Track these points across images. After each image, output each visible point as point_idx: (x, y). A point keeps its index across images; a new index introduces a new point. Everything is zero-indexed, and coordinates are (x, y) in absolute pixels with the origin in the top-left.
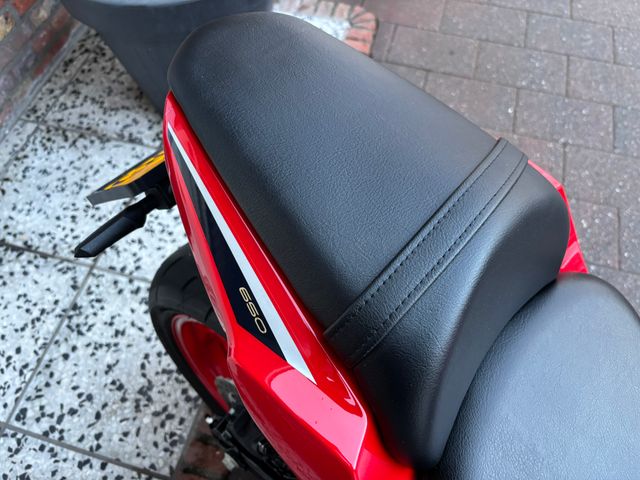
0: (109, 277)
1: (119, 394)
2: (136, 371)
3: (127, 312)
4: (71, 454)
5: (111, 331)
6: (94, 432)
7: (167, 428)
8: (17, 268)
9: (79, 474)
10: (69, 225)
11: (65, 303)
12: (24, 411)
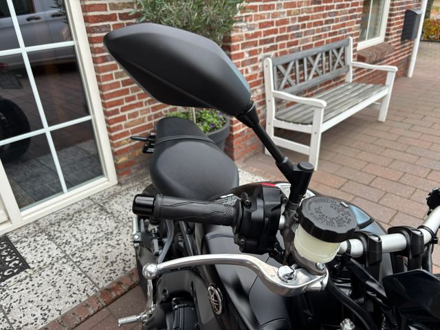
0: (128, 228)
1: (105, 260)
2: (114, 257)
3: (125, 240)
4: (79, 270)
5: (116, 243)
6: (90, 267)
7: (111, 275)
8: (104, 217)
9: (76, 276)
10: (127, 211)
11: (110, 230)
12: (75, 254)
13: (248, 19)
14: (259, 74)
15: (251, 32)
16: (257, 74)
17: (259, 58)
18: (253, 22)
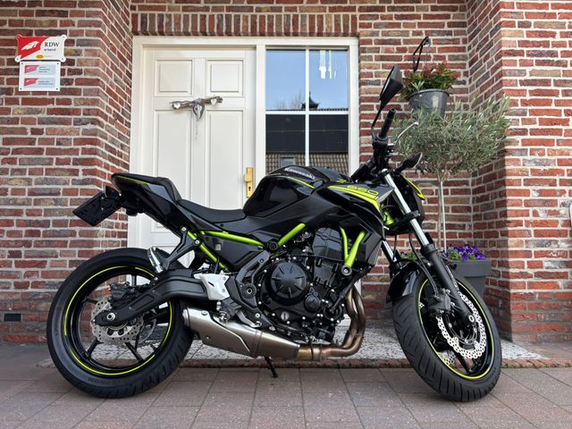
13: (536, 153)
14: (561, 222)
15: (542, 168)
16: (557, 222)
17: (560, 201)
18: (546, 157)
